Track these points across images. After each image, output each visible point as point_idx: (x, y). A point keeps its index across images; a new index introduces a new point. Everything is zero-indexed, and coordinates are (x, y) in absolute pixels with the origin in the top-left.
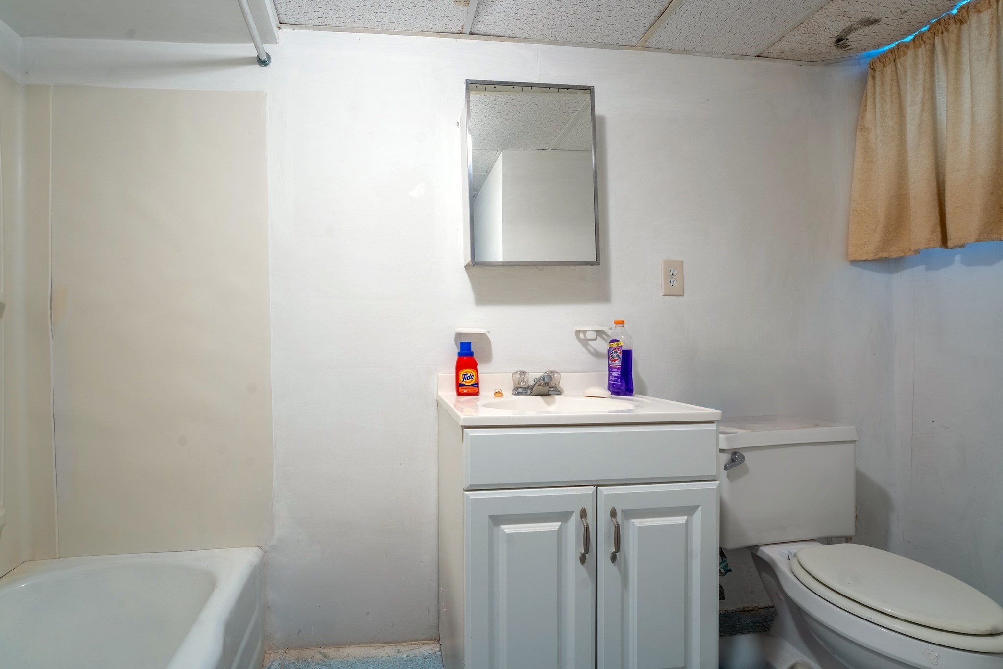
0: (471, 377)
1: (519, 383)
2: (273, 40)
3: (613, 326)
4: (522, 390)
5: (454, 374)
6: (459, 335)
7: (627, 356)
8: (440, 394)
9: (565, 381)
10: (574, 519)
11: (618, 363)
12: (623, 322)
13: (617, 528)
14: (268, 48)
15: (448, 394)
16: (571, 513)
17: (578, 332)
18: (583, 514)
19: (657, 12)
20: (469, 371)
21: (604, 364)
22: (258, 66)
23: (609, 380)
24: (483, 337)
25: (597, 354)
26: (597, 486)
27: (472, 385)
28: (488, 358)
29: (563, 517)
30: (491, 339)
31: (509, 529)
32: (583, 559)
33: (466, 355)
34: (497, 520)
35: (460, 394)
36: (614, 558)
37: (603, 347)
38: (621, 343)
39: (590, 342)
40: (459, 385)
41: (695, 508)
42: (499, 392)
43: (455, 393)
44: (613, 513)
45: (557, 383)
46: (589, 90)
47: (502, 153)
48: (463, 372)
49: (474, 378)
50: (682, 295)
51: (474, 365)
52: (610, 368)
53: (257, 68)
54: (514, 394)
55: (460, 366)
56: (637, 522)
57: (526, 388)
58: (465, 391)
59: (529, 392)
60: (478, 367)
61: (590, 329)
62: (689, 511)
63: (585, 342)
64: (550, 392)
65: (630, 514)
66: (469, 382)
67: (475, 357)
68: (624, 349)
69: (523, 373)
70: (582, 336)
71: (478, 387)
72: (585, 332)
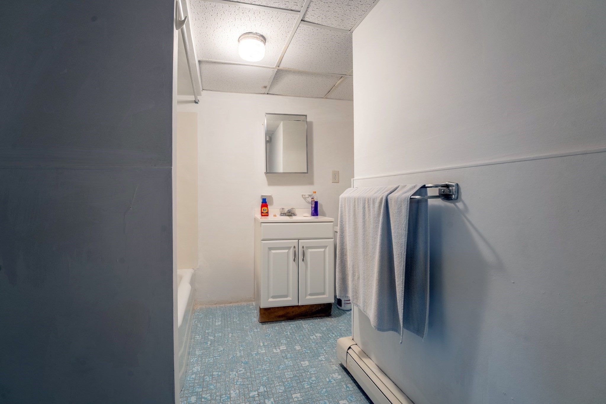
0: (266, 210)
1: (282, 212)
2: (200, 95)
3: (313, 193)
4: (283, 214)
5: (260, 209)
6: (262, 196)
7: (316, 203)
8: (256, 215)
9: (297, 211)
10: (292, 249)
11: (313, 206)
12: (316, 192)
13: (304, 251)
14: (199, 98)
15: (258, 216)
16: (291, 247)
17: (303, 195)
18: (294, 247)
19: (328, 91)
20: (265, 208)
21: (310, 205)
22: (195, 103)
23: (311, 211)
24: (270, 197)
25: (308, 203)
26: (299, 240)
27: (266, 213)
28: (272, 204)
29: (289, 248)
30: (273, 197)
31: (273, 251)
32: (294, 260)
33: (264, 203)
34: (270, 249)
35: (262, 216)
36: (303, 260)
37: (310, 200)
38: (314, 199)
39: (307, 199)
40: (262, 213)
41: (327, 246)
42: (275, 215)
43: (261, 215)
44: (303, 247)
45: (294, 212)
46: (306, 116)
47: (282, 122)
48: (263, 208)
49: (267, 210)
50: (339, 183)
51: (267, 206)
52: (312, 207)
53: (195, 104)
54: (280, 216)
55: (262, 206)
56: (310, 250)
57: (284, 214)
58: (264, 215)
59: (285, 215)
60: (268, 207)
61: (307, 194)
62: (325, 247)
63: (305, 199)
64: (292, 215)
65: (308, 248)
66: (265, 212)
67: (267, 203)
68: (315, 201)
69: (283, 209)
70: (304, 196)
71: (268, 213)
72: (305, 195)
